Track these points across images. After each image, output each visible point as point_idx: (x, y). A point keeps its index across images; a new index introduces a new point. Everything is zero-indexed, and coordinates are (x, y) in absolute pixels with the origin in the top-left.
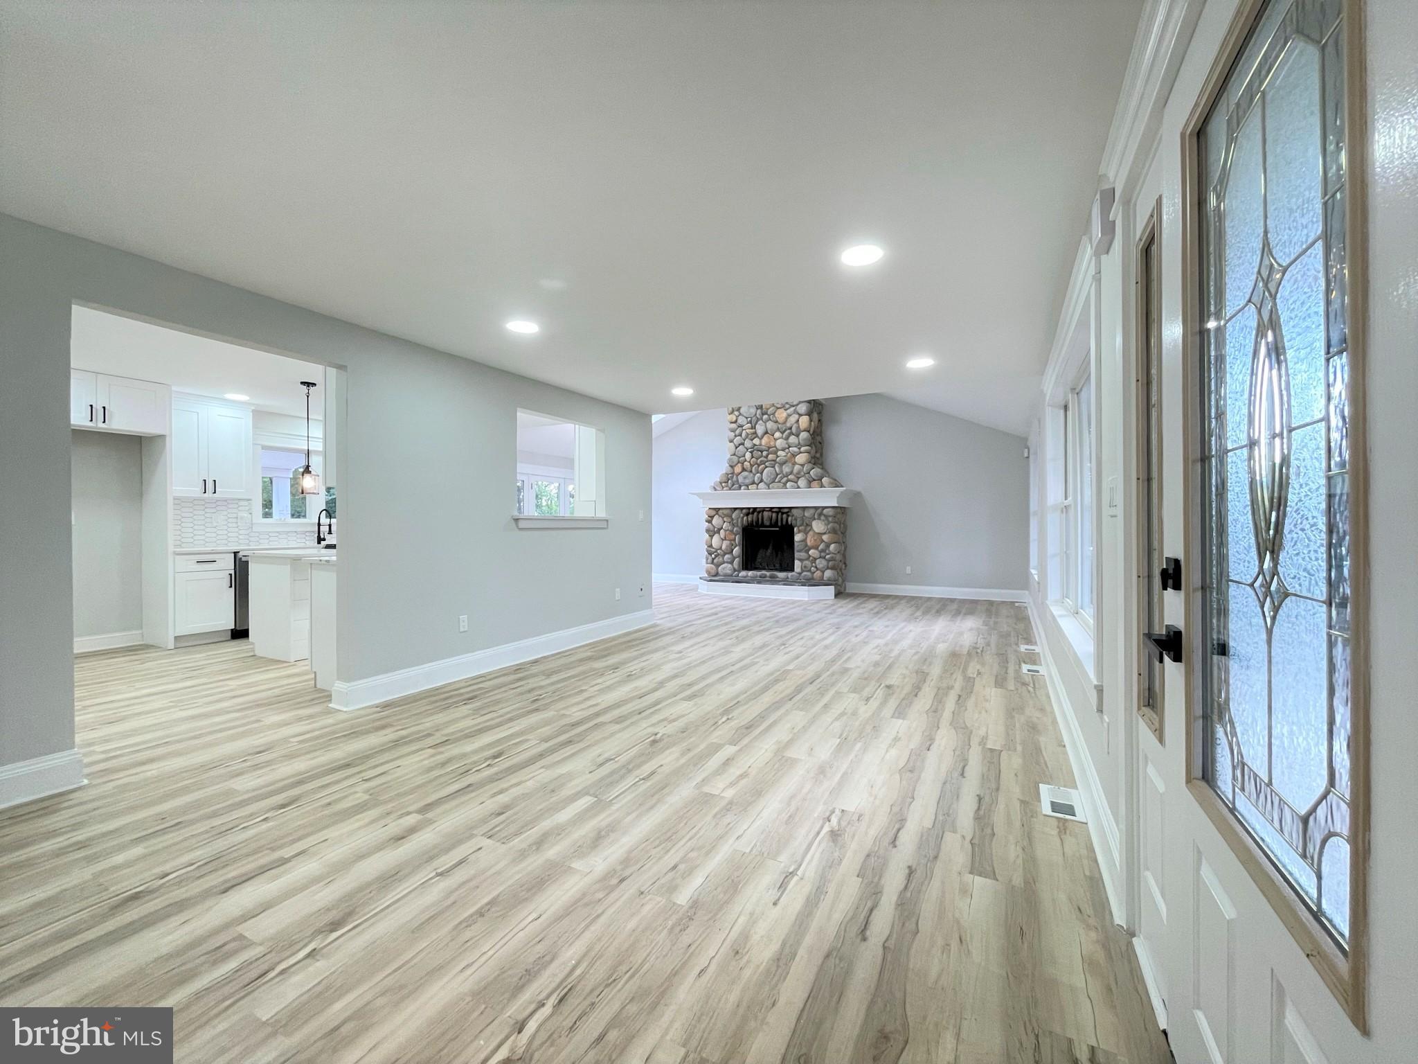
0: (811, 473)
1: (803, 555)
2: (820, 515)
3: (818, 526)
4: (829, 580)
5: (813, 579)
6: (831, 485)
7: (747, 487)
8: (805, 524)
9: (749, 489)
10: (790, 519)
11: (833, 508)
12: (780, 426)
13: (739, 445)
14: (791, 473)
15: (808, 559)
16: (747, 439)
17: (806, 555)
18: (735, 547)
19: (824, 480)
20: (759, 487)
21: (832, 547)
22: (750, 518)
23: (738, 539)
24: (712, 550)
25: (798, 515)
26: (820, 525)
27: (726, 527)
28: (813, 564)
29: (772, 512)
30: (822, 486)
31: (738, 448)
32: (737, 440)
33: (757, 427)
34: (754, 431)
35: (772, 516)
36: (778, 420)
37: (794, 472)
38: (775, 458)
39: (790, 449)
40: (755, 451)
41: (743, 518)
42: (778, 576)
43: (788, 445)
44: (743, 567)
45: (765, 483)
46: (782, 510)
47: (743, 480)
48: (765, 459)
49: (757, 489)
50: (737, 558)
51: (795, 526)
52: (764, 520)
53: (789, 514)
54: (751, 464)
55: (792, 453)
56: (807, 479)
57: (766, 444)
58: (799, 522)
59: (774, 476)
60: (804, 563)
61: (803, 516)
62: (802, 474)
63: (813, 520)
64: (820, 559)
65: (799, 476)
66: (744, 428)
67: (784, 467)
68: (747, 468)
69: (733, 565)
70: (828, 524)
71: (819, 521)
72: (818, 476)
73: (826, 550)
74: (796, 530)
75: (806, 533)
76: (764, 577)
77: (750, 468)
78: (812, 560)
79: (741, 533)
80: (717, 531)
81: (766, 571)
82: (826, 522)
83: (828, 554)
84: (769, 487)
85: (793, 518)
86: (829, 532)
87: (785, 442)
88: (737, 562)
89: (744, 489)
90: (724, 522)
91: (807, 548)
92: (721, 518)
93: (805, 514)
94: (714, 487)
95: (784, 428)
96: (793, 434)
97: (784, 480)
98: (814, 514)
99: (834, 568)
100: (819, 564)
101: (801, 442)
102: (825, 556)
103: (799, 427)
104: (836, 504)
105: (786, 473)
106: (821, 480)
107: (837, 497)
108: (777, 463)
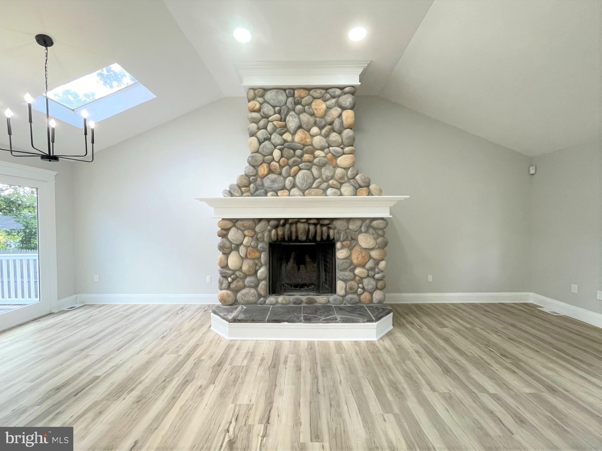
0: (357, 177)
1: (347, 274)
2: (369, 227)
3: (365, 240)
4: (379, 302)
5: (360, 302)
6: (380, 192)
7: (276, 192)
8: (350, 238)
9: (278, 196)
10: (331, 232)
11: (382, 219)
12: (318, 119)
13: (265, 139)
14: (332, 177)
15: (354, 279)
16: (274, 134)
17: (351, 274)
18: (260, 267)
19: (372, 187)
20: (291, 193)
21: (382, 264)
22: (280, 231)
23: (264, 257)
24: (228, 272)
25: (341, 228)
26: (369, 239)
27: (247, 242)
28: (360, 285)
29: (309, 224)
30: (369, 193)
31: (263, 144)
32: (261, 134)
33: (288, 118)
34: (284, 123)
35: (309, 229)
36: (315, 112)
37: (336, 176)
38: (311, 159)
39: (331, 148)
40: (286, 149)
41: (270, 231)
42: (316, 302)
43: (329, 144)
44: (271, 292)
45: (299, 189)
46: (321, 222)
47: (269, 183)
48: (299, 160)
49: (289, 195)
50: (262, 280)
51: (338, 241)
52: (299, 234)
53: (330, 226)
54: (280, 165)
55: (334, 153)
56: (352, 185)
57: (302, 140)
58: (342, 236)
59: (310, 181)
60: (349, 284)
61: (347, 229)
62: (346, 179)
63: (359, 234)
64: (368, 278)
65: (342, 181)
66: (270, 119)
67: (323, 170)
68: (275, 169)
69: (257, 290)
70: (378, 238)
71: (367, 235)
72: (364, 182)
73: (375, 268)
74: (338, 245)
75: (351, 248)
76: (300, 304)
77: (278, 170)
78: (359, 280)
79: (267, 250)
80: (235, 248)
81: (300, 295)
82: (375, 236)
83: (378, 273)
84: (304, 194)
85: (336, 231)
86: (379, 248)
87: (324, 140)
88: (263, 286)
89: (272, 195)
90: (245, 236)
91: (352, 266)
92: (240, 231)
93: (350, 227)
94: (230, 192)
95: (323, 123)
96: (334, 131)
97: (325, 185)
98: (361, 227)
99: (383, 288)
100: (367, 284)
101: (345, 141)
102: (374, 275)
103: (342, 122)
104: (388, 215)
105: (327, 177)
106: (368, 186)
107: (390, 207)
108: (314, 164)
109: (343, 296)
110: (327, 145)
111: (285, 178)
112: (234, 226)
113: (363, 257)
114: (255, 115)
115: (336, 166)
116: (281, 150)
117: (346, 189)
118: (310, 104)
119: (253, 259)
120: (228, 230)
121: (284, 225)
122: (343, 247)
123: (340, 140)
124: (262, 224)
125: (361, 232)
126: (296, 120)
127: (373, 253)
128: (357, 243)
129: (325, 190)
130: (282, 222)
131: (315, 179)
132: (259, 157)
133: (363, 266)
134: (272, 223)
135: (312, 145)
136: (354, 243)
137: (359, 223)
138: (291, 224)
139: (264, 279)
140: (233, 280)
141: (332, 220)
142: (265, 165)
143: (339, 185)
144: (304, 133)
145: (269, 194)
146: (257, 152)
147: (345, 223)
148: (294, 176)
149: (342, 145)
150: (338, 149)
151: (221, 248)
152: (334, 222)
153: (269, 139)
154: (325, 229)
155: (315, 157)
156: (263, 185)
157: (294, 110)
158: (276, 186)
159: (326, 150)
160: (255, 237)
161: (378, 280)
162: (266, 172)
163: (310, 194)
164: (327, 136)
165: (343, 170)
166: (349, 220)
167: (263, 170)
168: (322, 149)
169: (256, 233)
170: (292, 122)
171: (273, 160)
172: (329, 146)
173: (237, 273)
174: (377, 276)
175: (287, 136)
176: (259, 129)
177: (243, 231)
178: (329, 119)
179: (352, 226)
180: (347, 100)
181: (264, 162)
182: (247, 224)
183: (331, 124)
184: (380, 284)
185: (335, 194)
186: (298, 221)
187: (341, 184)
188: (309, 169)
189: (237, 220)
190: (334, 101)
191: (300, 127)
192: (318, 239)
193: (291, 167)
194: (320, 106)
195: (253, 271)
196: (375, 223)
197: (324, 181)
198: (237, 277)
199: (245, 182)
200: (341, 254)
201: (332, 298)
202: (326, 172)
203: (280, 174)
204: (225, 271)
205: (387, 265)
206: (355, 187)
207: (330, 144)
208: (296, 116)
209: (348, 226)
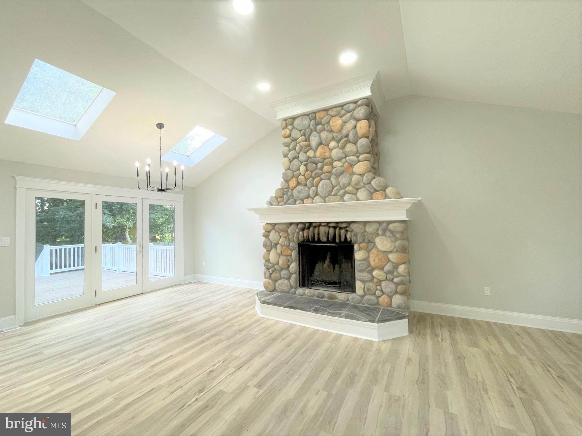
0: (372, 182)
1: (366, 275)
2: (385, 230)
3: (383, 243)
4: (398, 307)
5: (378, 304)
6: (399, 195)
7: (302, 201)
8: (366, 240)
9: (304, 203)
10: (349, 235)
11: (402, 222)
12: (335, 134)
13: (294, 159)
14: (349, 184)
15: (372, 280)
16: (301, 153)
17: (369, 276)
18: (291, 263)
19: (388, 190)
20: (314, 201)
21: (402, 268)
22: (306, 233)
23: (295, 254)
24: (269, 264)
25: (358, 231)
26: (385, 242)
27: (282, 242)
28: (378, 287)
29: (330, 227)
30: (386, 197)
31: (292, 162)
32: (292, 154)
33: (311, 138)
34: (308, 143)
35: (329, 232)
36: (333, 128)
37: (352, 183)
38: (330, 170)
39: (347, 158)
40: (309, 164)
41: (298, 233)
42: (336, 298)
45: (321, 197)
46: (340, 225)
47: (297, 194)
48: (320, 171)
49: (312, 203)
50: (293, 274)
51: (356, 243)
52: (321, 236)
53: (347, 229)
54: (305, 178)
55: (350, 162)
56: (368, 189)
57: (321, 155)
58: (358, 239)
59: (329, 189)
60: (367, 284)
61: (364, 232)
62: (362, 184)
63: (376, 236)
64: (387, 282)
65: (358, 187)
66: (298, 141)
67: (340, 178)
68: (301, 181)
69: (289, 282)
70: (396, 241)
71: (384, 238)
72: (380, 186)
73: (393, 272)
74: (356, 247)
75: (368, 251)
76: (322, 298)
77: (303, 183)
78: (377, 282)
79: (297, 249)
80: (273, 246)
81: (324, 290)
82: (393, 239)
83: (397, 277)
85: (353, 234)
86: (397, 251)
87: (341, 151)
88: (294, 278)
89: (299, 204)
90: (281, 237)
91: (370, 268)
92: (277, 233)
93: (367, 230)
94: (270, 203)
95: (339, 137)
96: (350, 142)
97: (341, 192)
98: (378, 230)
99: (404, 293)
100: (386, 287)
101: (360, 150)
102: (393, 279)
103: (356, 133)
104: (405, 218)
105: (344, 185)
106: (384, 190)
107: (407, 210)
108: (333, 174)
109: (362, 297)
110: (343, 155)
111: (310, 188)
112: (274, 229)
113: (380, 260)
114: (288, 140)
115: (353, 174)
116: (306, 165)
117: (362, 194)
118: (328, 123)
119: (287, 256)
120: (269, 232)
121: (309, 228)
122: (360, 249)
123: (355, 150)
124: (293, 227)
125: (378, 235)
126: (317, 138)
127: (392, 257)
128: (375, 245)
129: (342, 197)
130: (307, 225)
131: (333, 187)
132: (290, 173)
133: (382, 269)
134: (300, 226)
135: (330, 157)
136: (371, 246)
137: (375, 226)
138: (315, 227)
139: (295, 273)
140: (273, 271)
141: (350, 223)
142: (294, 179)
143: (355, 191)
144: (323, 148)
145: (298, 202)
146: (289, 169)
147: (361, 226)
148: (317, 186)
149: (357, 154)
150: (354, 158)
151: (265, 245)
152: (352, 226)
153: (297, 158)
154: (343, 231)
155: (333, 168)
156: (292, 195)
157: (316, 130)
158: (302, 195)
159: (343, 160)
160: (287, 237)
161: (397, 284)
162: (295, 185)
163: (329, 201)
164: (343, 147)
165: (359, 177)
166: (365, 223)
167: (293, 183)
168: (339, 160)
169: (288, 235)
170: (314, 140)
171: (300, 174)
172: (346, 156)
173: (276, 266)
174: (396, 280)
175: (311, 153)
176: (290, 151)
177: (279, 233)
178: (344, 132)
180: (361, 112)
181: (293, 177)
182: (281, 227)
183: (347, 136)
184: (400, 288)
185: (351, 199)
186: (320, 225)
187: (358, 189)
188: (329, 179)
189: (276, 224)
190: (348, 115)
191: (321, 143)
192: (337, 241)
193: (314, 179)
194: (337, 122)
195: (286, 266)
196: (391, 226)
197: (341, 189)
198: (276, 270)
199: (280, 194)
200: (358, 255)
201: (351, 296)
202: (343, 180)
204: (267, 264)
206: (370, 191)
207: (347, 154)
208: (318, 135)
209: (365, 229)
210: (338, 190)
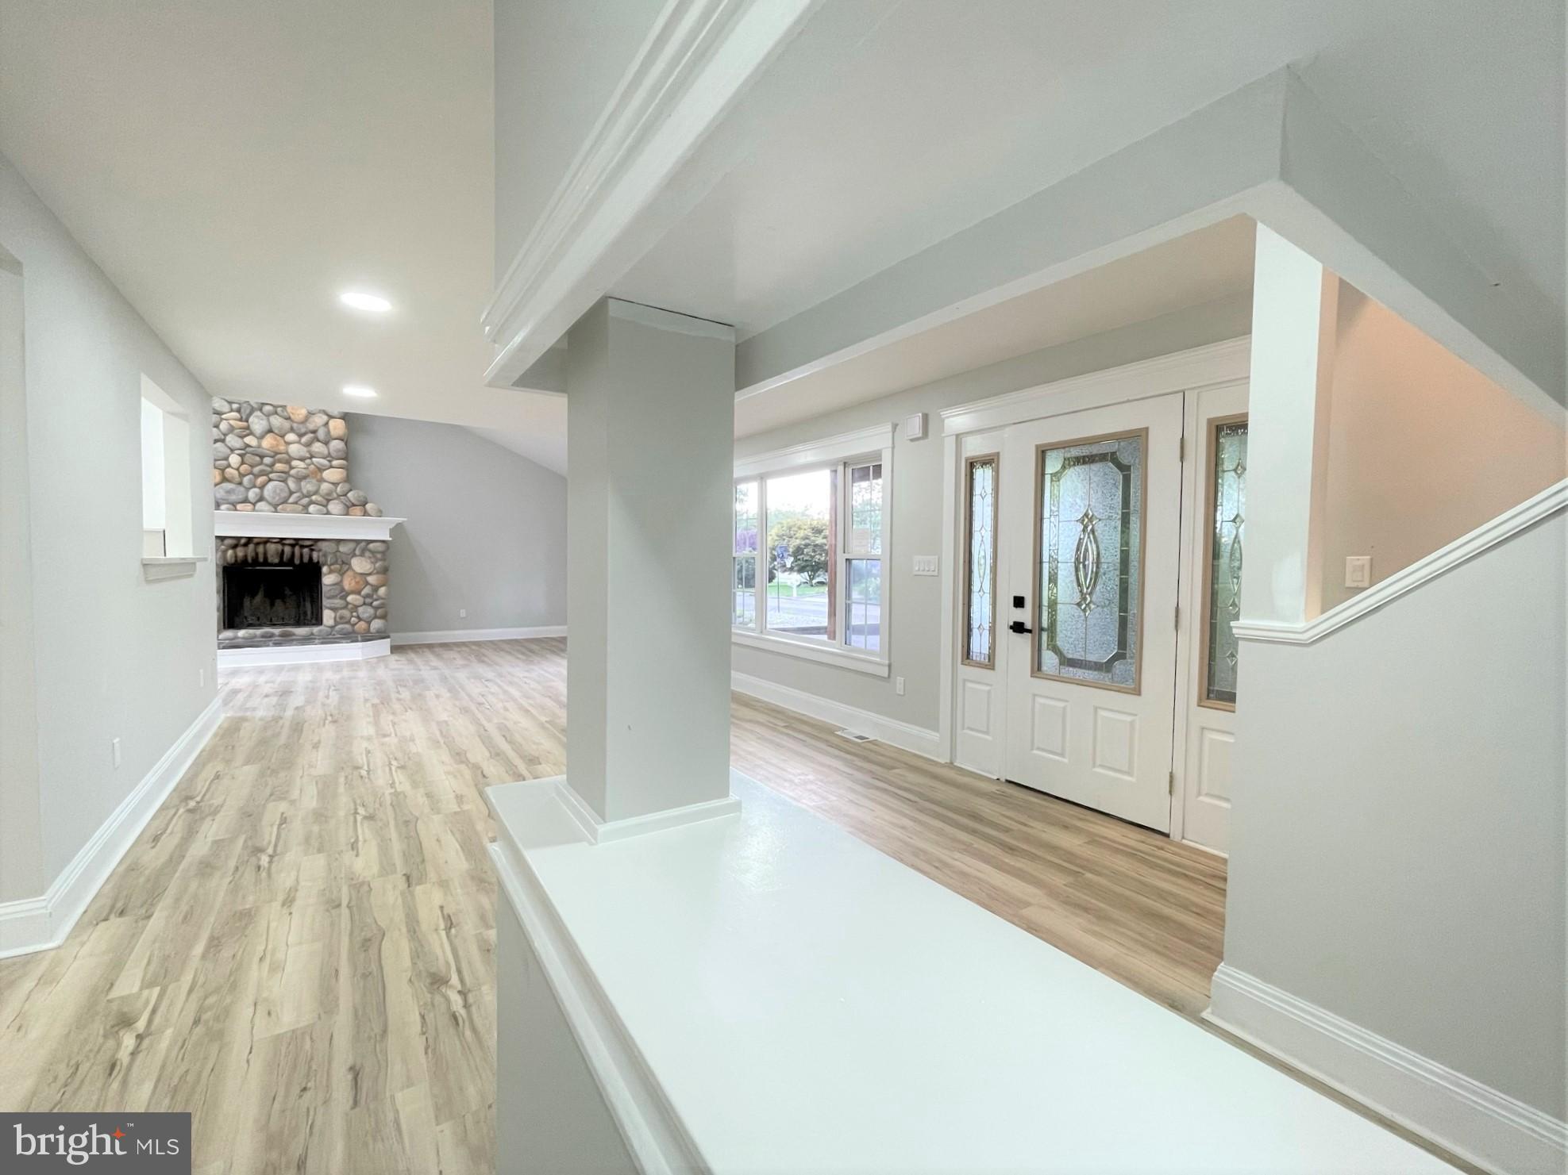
0: (349, 495)
1: (338, 602)
2: (364, 550)
3: (360, 565)
4: (378, 632)
5: (354, 632)
6: (380, 513)
7: (234, 505)
8: (340, 561)
9: (236, 510)
10: (315, 555)
11: (383, 542)
12: (295, 425)
13: (216, 441)
14: (316, 493)
15: (345, 607)
16: (230, 435)
17: (342, 602)
19: (368, 506)
20: (257, 508)
21: (382, 591)
22: (240, 552)
25: (329, 550)
26: (364, 563)
28: (354, 614)
29: (284, 545)
30: (366, 514)
31: (213, 446)
32: (213, 434)
33: (251, 420)
34: (245, 424)
35: (283, 551)
36: (292, 417)
37: (321, 492)
38: (286, 470)
39: (314, 459)
40: (249, 455)
41: (225, 552)
42: (294, 635)
43: (310, 454)
44: (226, 626)
45: (269, 504)
46: (301, 543)
47: (224, 494)
48: (268, 469)
49: (254, 510)
51: (324, 565)
52: (269, 556)
53: (313, 547)
54: (239, 473)
55: (318, 466)
56: (342, 502)
57: (272, 447)
58: (329, 559)
59: (285, 494)
60: (340, 612)
61: (336, 552)
62: (335, 495)
63: (352, 557)
64: (364, 607)
65: (330, 498)
66: (223, 416)
67: (303, 483)
68: (233, 477)
70: (376, 562)
71: (363, 559)
72: (359, 501)
73: (373, 595)
74: (325, 569)
75: (342, 574)
76: (270, 637)
77: (237, 479)
78: (352, 608)
79: (221, 575)
81: (271, 629)
82: (373, 560)
83: (376, 600)
84: (276, 509)
85: (321, 554)
86: (378, 573)
87: (305, 449)
89: (229, 509)
91: (344, 593)
93: (341, 549)
95: (303, 430)
96: (318, 441)
97: (305, 501)
98: (355, 550)
99: (384, 617)
100: (363, 613)
101: (334, 454)
102: (372, 603)
103: (329, 432)
104: (388, 538)
105: (308, 492)
106: (364, 506)
107: (390, 529)
108: (290, 476)
109: (332, 627)
110: (308, 455)
111: (248, 489)
113: (357, 583)
115: (322, 480)
116: (242, 456)
117: (335, 507)
121: (246, 545)
122: (331, 572)
123: (326, 452)
125: (354, 555)
126: (264, 422)
127: (371, 579)
128: (350, 568)
129: (306, 508)
130: (243, 541)
131: (291, 493)
133: (358, 593)
134: (229, 542)
135: (287, 453)
136: (345, 567)
137: (352, 545)
138: (258, 544)
141: (317, 540)
142: (216, 472)
143: (325, 502)
144: (276, 439)
145: (223, 507)
147: (333, 545)
148: (262, 487)
149: (329, 457)
150: (324, 462)
152: (320, 544)
153: (223, 441)
154: (306, 550)
155: (292, 468)
157: (261, 410)
158: (233, 498)
159: (308, 461)
161: (376, 608)
162: (218, 480)
163: (284, 511)
164: (308, 445)
165: (331, 486)
166: (339, 541)
167: (213, 477)
168: (302, 459)
170: (258, 424)
171: (229, 466)
172: (312, 457)
174: (375, 603)
175: (251, 440)
178: (311, 427)
179: (343, 548)
181: (214, 468)
183: (314, 432)
184: (379, 612)
185: (319, 512)
186: (267, 541)
187: (328, 501)
188: (284, 481)
191: (270, 431)
192: (297, 561)
193: (256, 476)
196: (371, 546)
197: (305, 496)
200: (328, 579)
201: (316, 629)
202: (308, 486)
203: (240, 484)
205: (388, 593)
206: (345, 505)
207: (313, 454)
208: (264, 417)
209: (338, 548)
210: (300, 499)
